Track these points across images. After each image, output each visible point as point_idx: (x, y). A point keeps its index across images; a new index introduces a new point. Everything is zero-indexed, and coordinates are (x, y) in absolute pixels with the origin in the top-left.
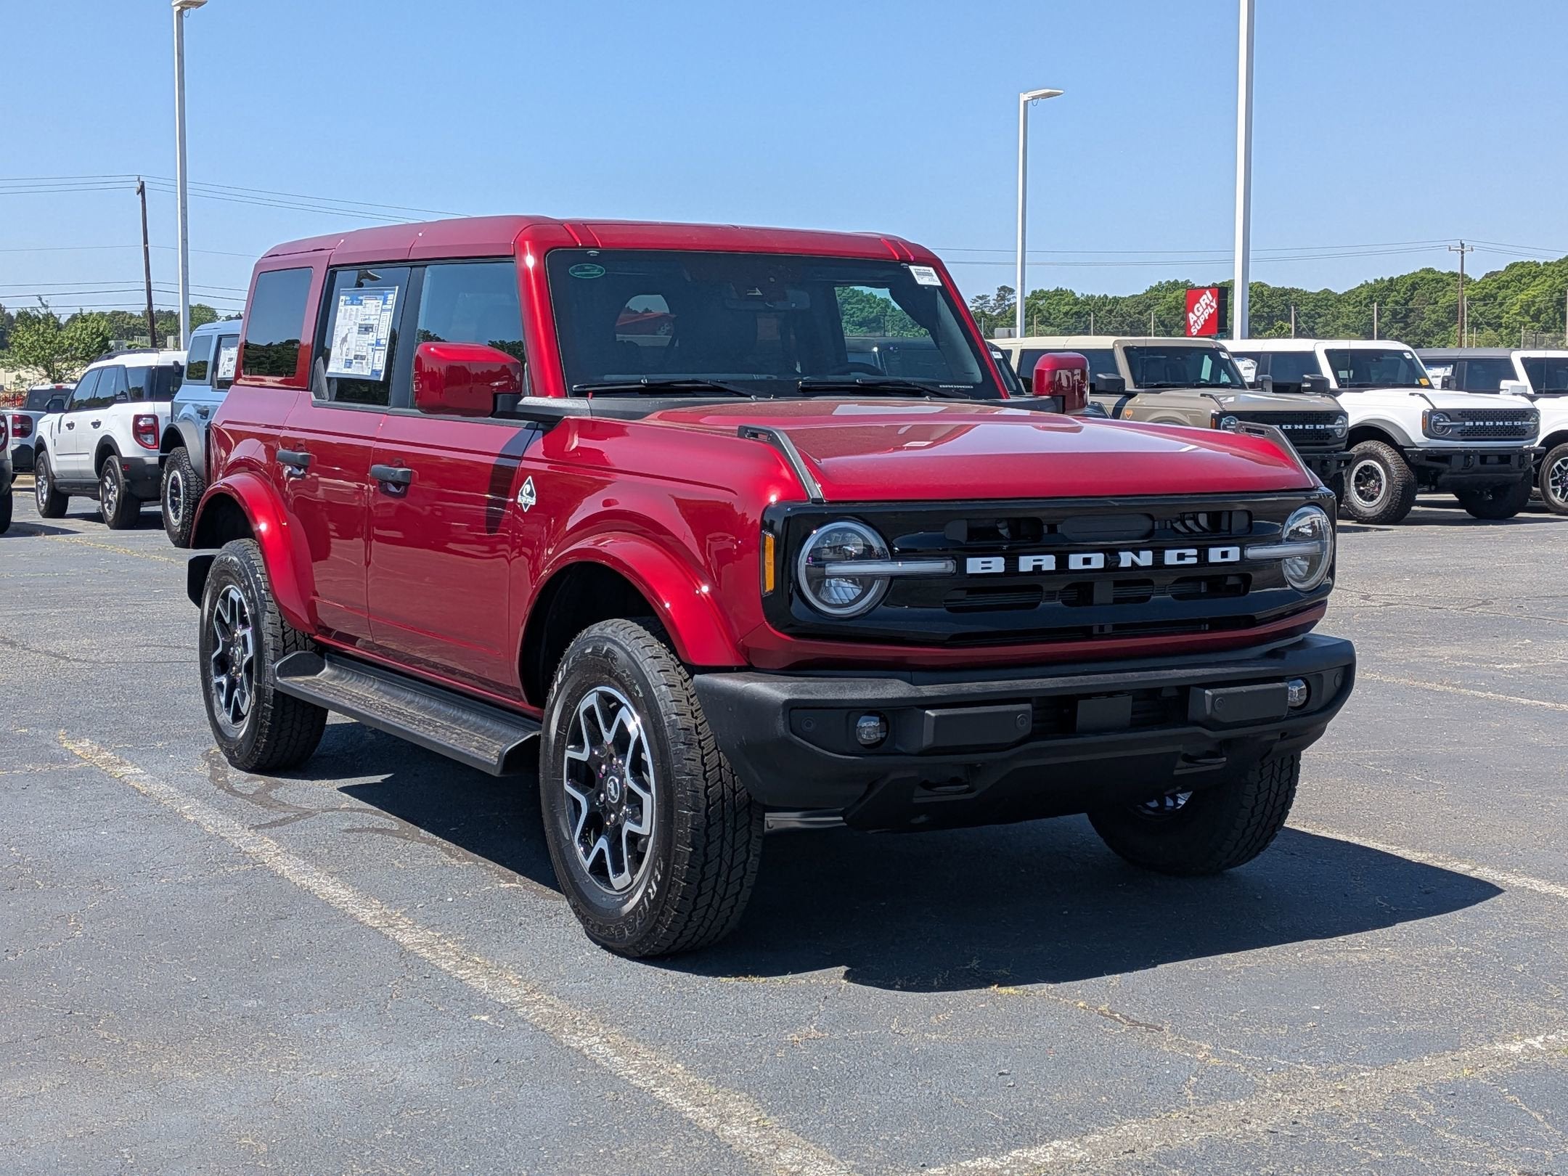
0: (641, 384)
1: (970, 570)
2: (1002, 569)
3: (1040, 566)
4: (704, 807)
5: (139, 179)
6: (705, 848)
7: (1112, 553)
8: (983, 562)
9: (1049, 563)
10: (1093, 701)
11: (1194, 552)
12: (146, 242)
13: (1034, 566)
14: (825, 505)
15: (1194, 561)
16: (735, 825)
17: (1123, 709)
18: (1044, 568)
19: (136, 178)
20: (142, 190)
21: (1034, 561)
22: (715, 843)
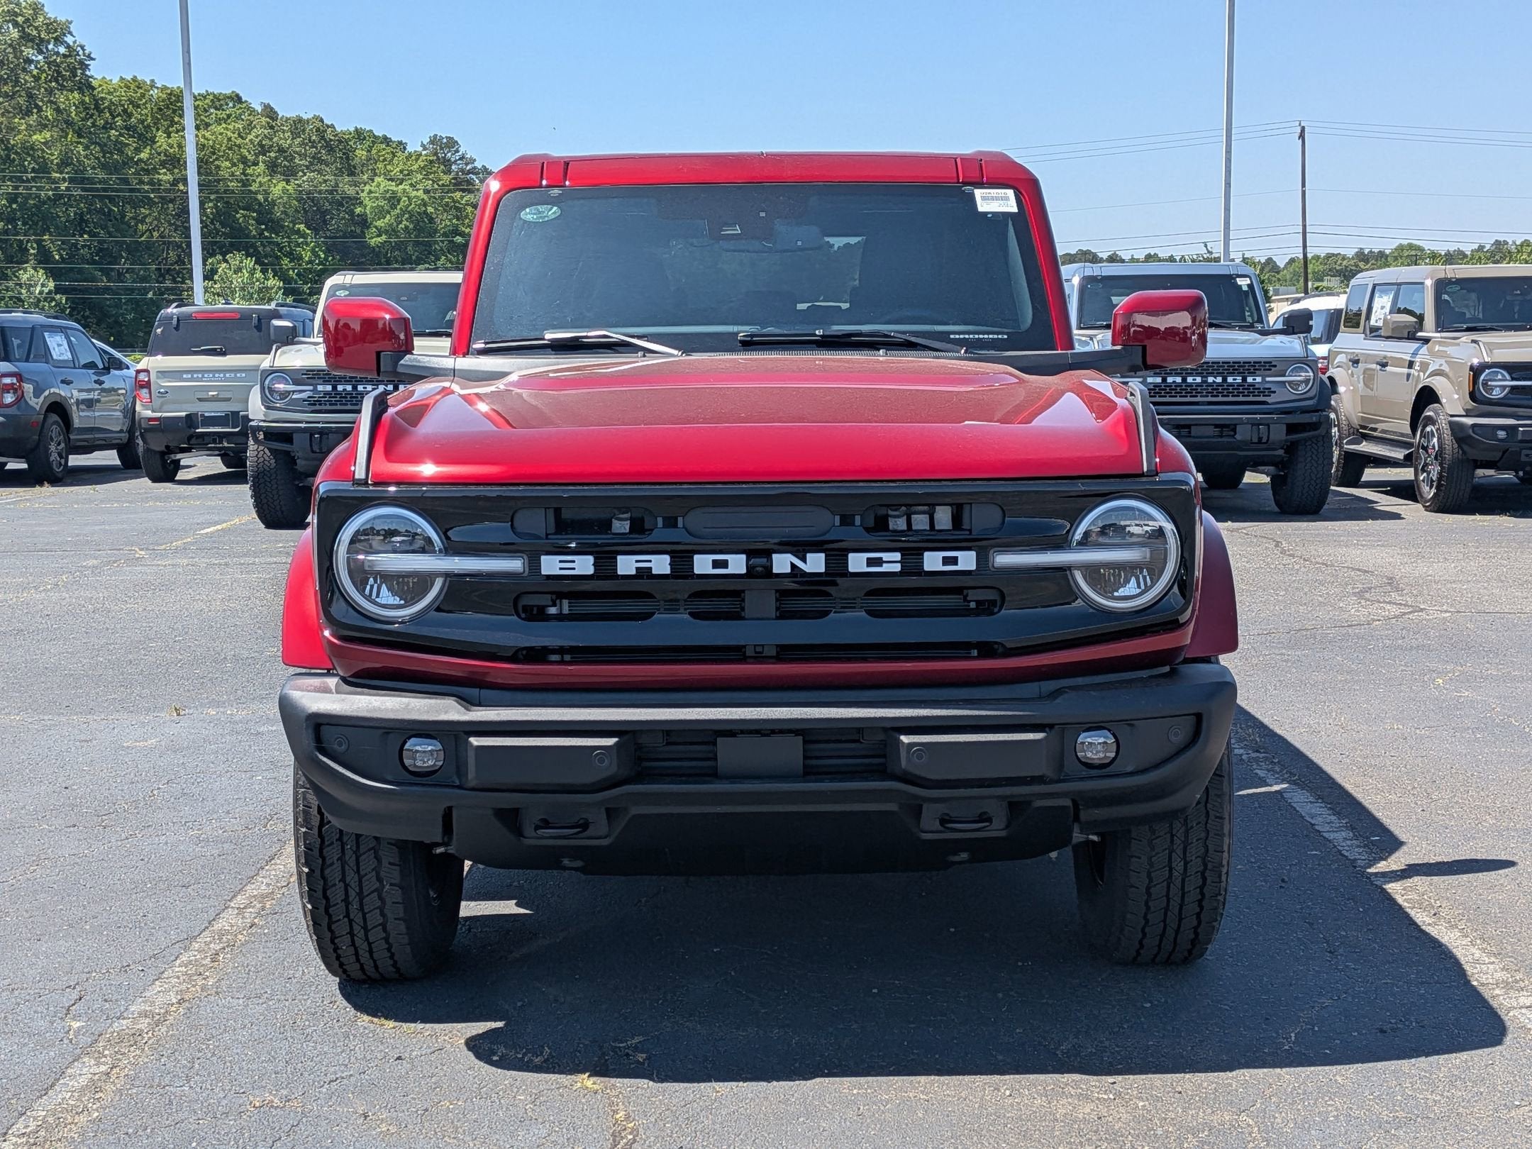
0: (543, 339)
1: (545, 571)
2: (590, 570)
3: (651, 568)
4: (317, 824)
5: (1300, 125)
6: (322, 871)
7: (759, 554)
8: (561, 562)
9: (661, 564)
10: (741, 740)
11: (897, 556)
12: (1303, 185)
13: (637, 569)
14: (371, 488)
15: (897, 568)
16: (358, 847)
17: (791, 752)
18: (654, 572)
19: (1297, 123)
20: (1302, 136)
21: (637, 561)
22: (335, 866)
